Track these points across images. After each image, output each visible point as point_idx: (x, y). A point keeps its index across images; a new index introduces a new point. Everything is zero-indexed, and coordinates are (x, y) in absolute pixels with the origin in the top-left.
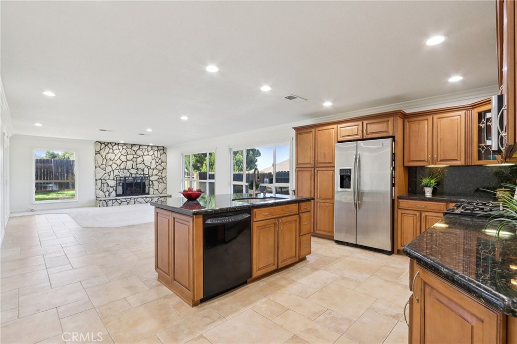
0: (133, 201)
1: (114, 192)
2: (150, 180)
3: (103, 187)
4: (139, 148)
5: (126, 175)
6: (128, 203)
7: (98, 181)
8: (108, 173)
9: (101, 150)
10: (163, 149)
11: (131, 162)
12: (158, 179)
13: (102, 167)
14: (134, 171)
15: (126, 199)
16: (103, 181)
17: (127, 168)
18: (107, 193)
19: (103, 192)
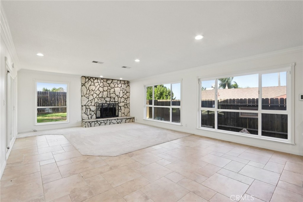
0: (109, 122)
1: (94, 115)
2: (119, 106)
3: (87, 111)
4: (112, 82)
5: (103, 102)
6: (106, 124)
7: (83, 107)
8: (91, 100)
9: (85, 83)
10: (127, 83)
11: (106, 92)
12: (125, 105)
13: (86, 96)
14: (108, 99)
15: (104, 121)
16: (87, 107)
17: (103, 97)
18: (90, 116)
19: (87, 115)
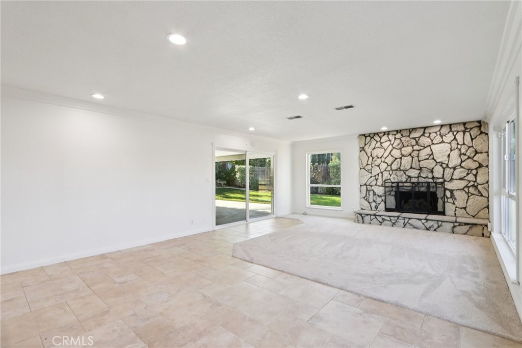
0: (402, 221)
1: (383, 204)
2: (445, 189)
3: (368, 196)
4: (424, 133)
5: (400, 178)
6: (394, 223)
7: (362, 187)
8: (375, 176)
10: (477, 127)
11: (409, 158)
12: (466, 186)
13: (367, 168)
14: (414, 173)
15: (390, 217)
16: (369, 188)
17: (402, 168)
18: (373, 205)
19: (369, 202)
